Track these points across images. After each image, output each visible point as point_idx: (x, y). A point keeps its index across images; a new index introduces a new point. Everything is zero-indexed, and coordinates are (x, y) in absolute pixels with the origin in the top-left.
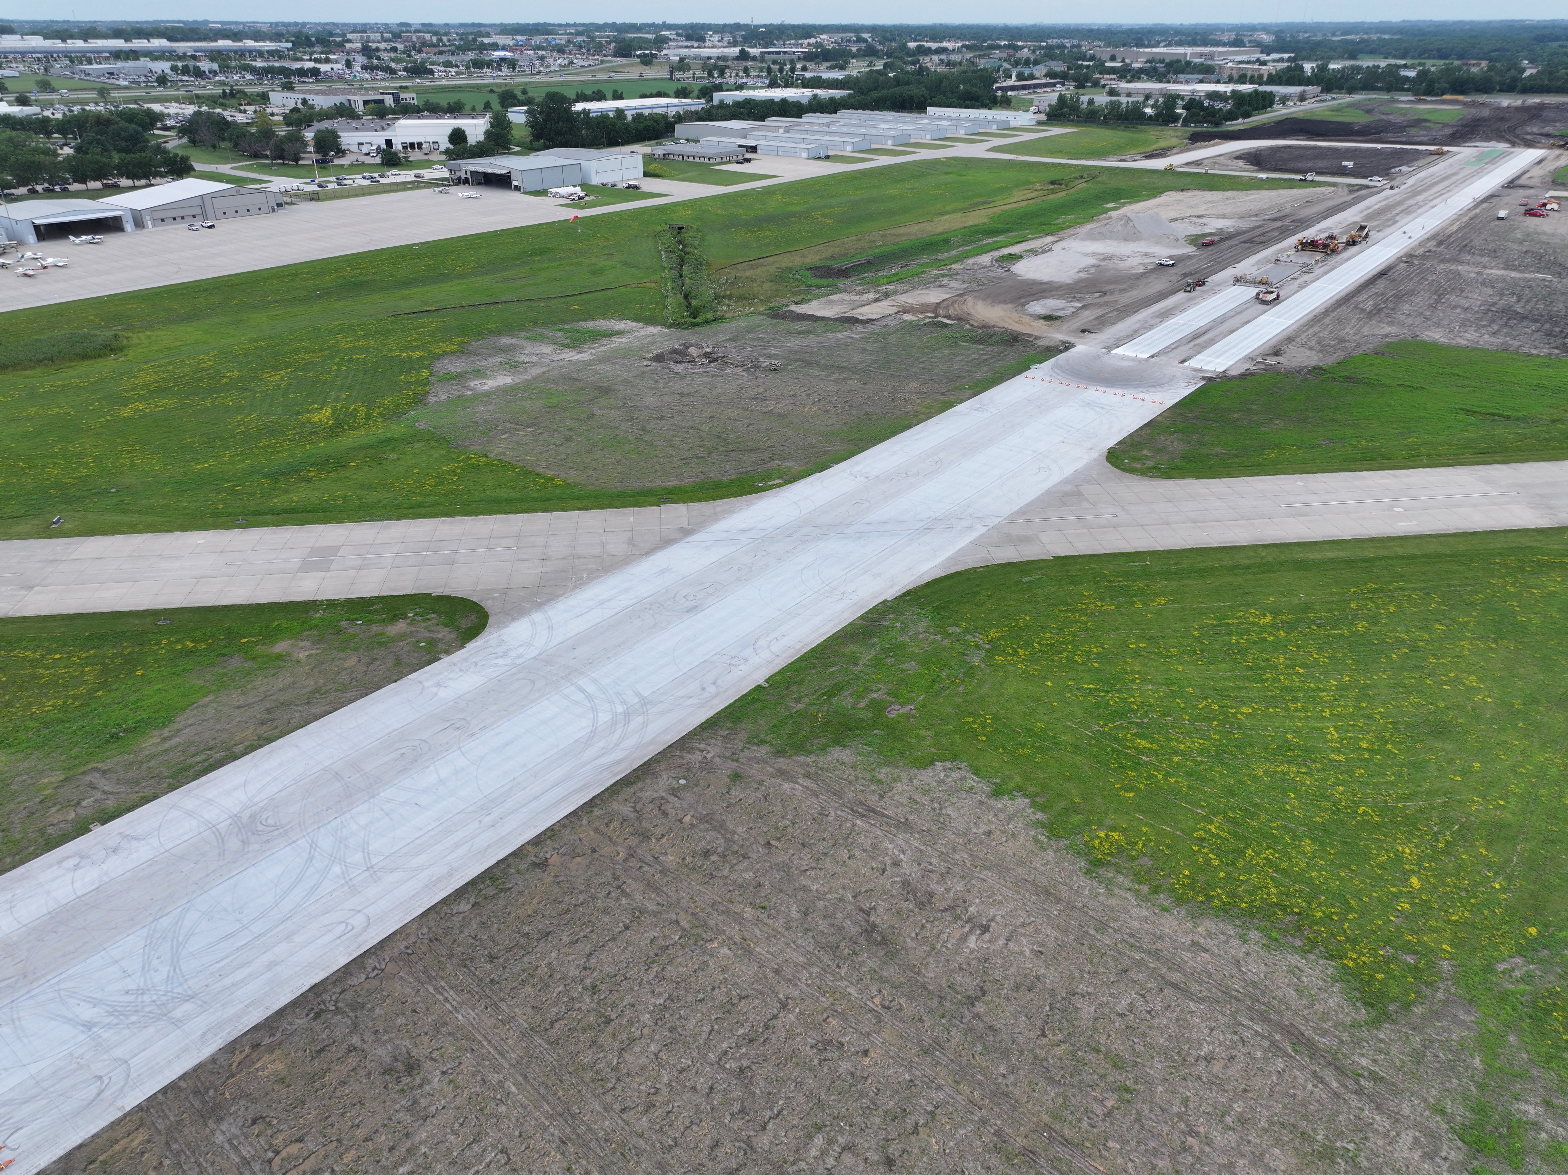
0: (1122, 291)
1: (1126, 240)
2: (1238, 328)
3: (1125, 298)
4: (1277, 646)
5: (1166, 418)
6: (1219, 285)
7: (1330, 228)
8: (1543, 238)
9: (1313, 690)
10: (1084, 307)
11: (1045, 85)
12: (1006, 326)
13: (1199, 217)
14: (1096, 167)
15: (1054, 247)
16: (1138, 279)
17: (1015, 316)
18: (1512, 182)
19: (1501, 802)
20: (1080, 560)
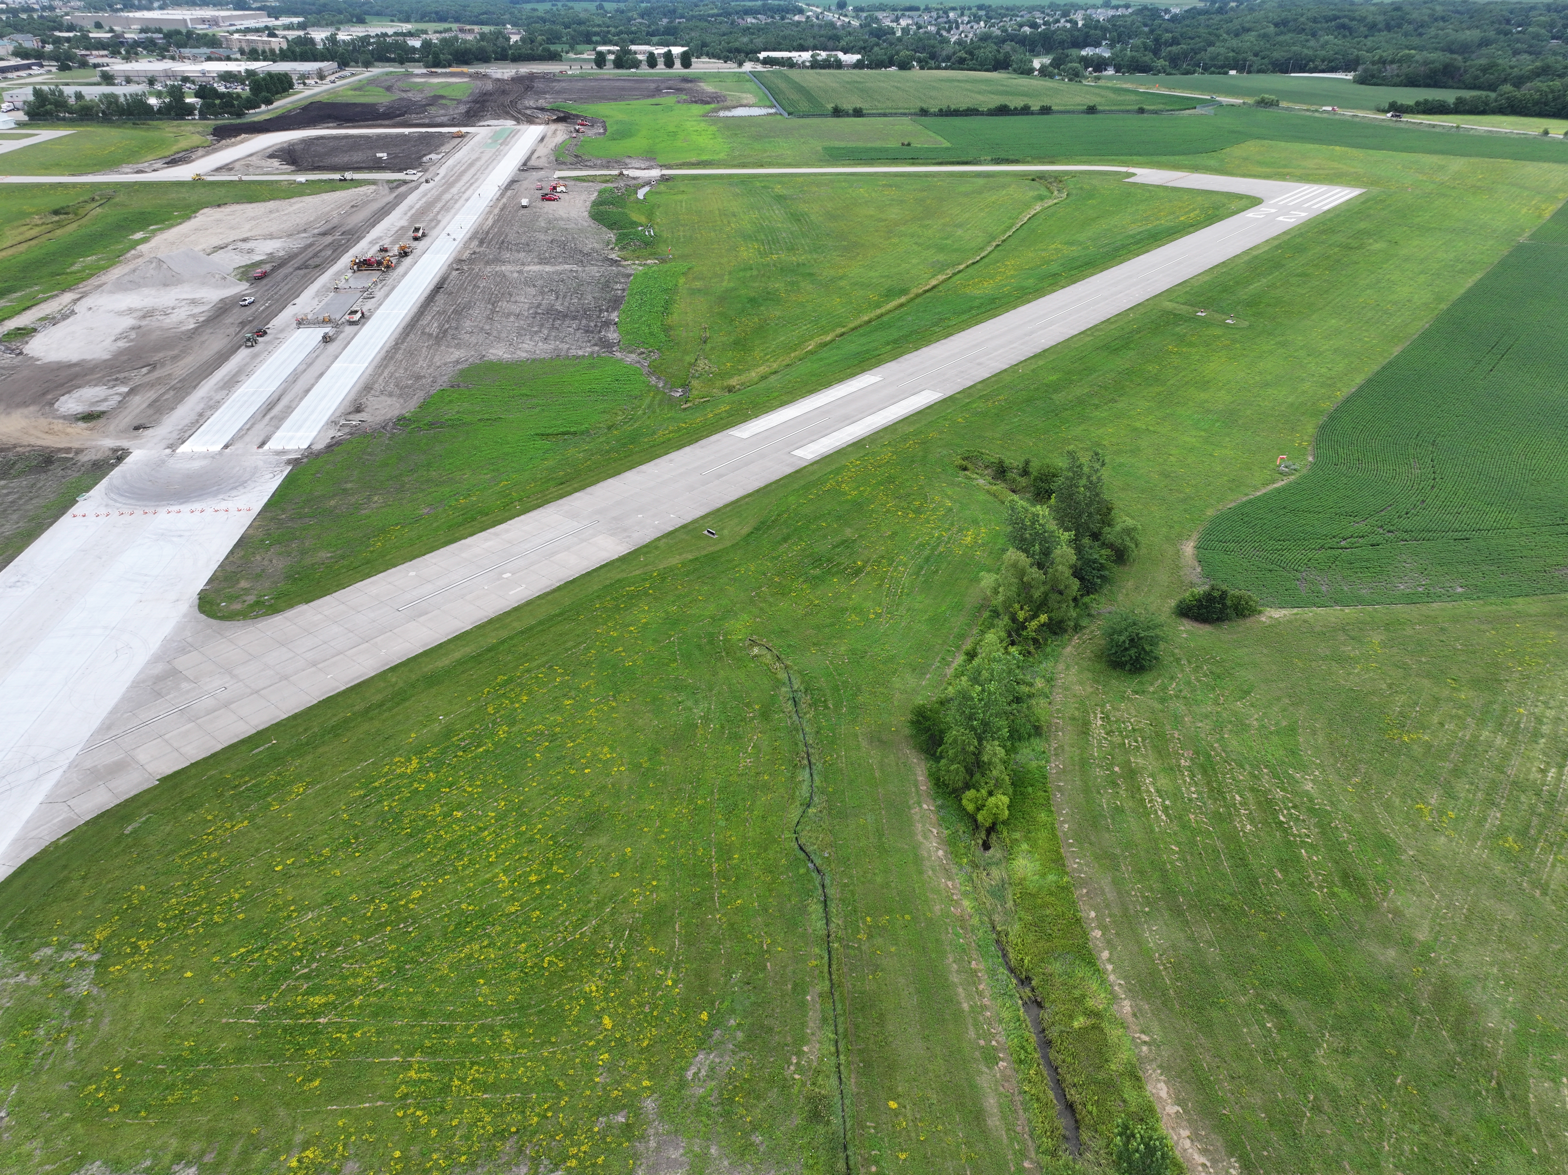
0: (175, 358)
1: (166, 285)
2: (313, 385)
3: (180, 369)
4: (432, 793)
5: (260, 526)
6: (282, 331)
7: (380, 238)
8: (562, 224)
9: (475, 834)
10: (132, 391)
11: (17, 68)
12: (33, 441)
13: (244, 240)
14: (108, 184)
15: (77, 308)
16: (190, 338)
17: (43, 422)
18: (525, 164)
19: (654, 883)
20: (193, 771)
